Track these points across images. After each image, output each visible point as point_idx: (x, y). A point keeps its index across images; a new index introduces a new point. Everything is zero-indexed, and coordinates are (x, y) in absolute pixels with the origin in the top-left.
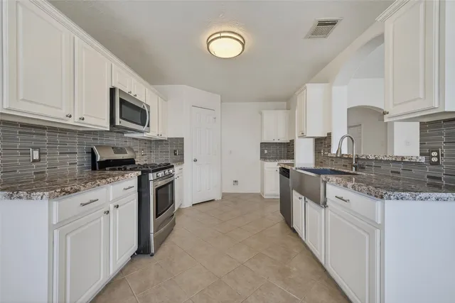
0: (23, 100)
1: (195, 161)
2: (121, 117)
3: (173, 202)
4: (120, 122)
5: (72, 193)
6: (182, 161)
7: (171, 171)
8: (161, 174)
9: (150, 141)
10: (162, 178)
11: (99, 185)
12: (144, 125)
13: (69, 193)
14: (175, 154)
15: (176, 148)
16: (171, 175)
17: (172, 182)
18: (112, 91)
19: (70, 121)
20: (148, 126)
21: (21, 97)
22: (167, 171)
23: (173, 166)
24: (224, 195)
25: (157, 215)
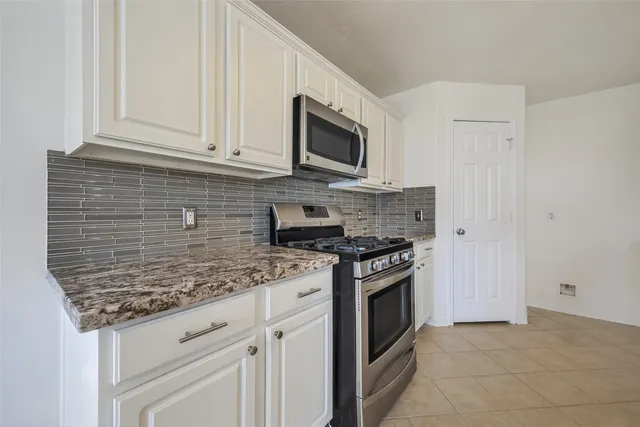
0: (126, 119)
1: (461, 232)
2: (310, 149)
3: (410, 321)
4: (308, 158)
5: (154, 311)
6: (430, 232)
7: (406, 256)
8: (380, 263)
9: (372, 196)
10: (386, 272)
11: (231, 290)
12: (354, 163)
13: (146, 312)
14: (418, 219)
15: (419, 206)
16: (407, 265)
17: (408, 280)
18: (297, 101)
19: (219, 158)
20: (364, 165)
21: (123, 114)
22: (396, 256)
23: (410, 245)
24: (534, 314)
25: (373, 356)
